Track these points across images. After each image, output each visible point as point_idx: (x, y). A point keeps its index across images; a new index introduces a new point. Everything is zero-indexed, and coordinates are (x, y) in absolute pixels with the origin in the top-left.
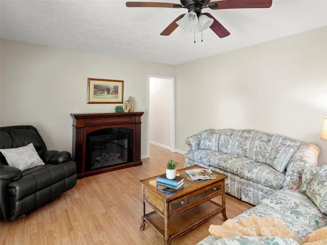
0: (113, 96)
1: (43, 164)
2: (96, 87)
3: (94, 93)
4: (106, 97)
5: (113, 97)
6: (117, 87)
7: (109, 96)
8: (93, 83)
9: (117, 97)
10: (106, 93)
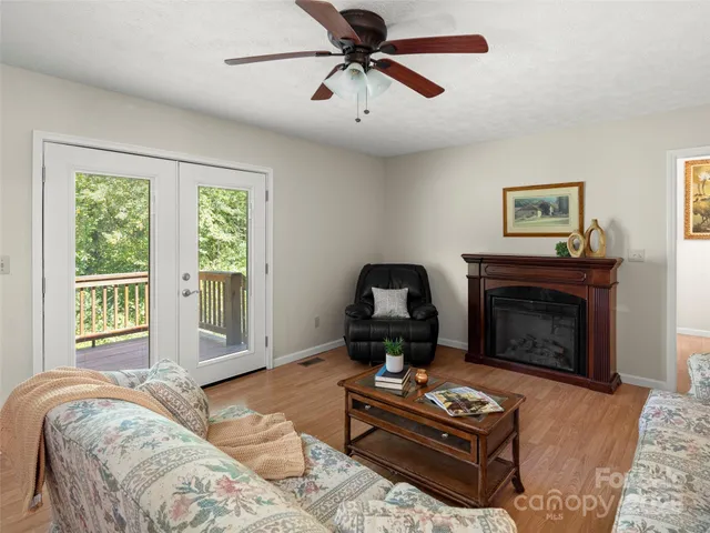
0: (554, 219)
1: (408, 316)
2: (518, 204)
3: (516, 217)
4: (540, 223)
5: (556, 222)
6: (567, 199)
7: (547, 219)
8: (511, 196)
9: (567, 222)
10: (539, 213)
